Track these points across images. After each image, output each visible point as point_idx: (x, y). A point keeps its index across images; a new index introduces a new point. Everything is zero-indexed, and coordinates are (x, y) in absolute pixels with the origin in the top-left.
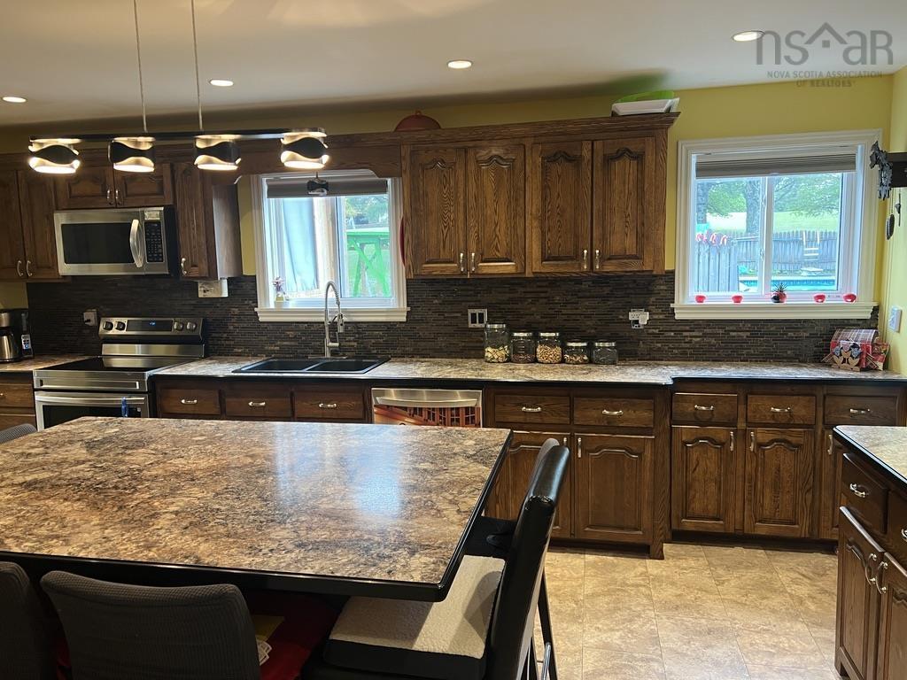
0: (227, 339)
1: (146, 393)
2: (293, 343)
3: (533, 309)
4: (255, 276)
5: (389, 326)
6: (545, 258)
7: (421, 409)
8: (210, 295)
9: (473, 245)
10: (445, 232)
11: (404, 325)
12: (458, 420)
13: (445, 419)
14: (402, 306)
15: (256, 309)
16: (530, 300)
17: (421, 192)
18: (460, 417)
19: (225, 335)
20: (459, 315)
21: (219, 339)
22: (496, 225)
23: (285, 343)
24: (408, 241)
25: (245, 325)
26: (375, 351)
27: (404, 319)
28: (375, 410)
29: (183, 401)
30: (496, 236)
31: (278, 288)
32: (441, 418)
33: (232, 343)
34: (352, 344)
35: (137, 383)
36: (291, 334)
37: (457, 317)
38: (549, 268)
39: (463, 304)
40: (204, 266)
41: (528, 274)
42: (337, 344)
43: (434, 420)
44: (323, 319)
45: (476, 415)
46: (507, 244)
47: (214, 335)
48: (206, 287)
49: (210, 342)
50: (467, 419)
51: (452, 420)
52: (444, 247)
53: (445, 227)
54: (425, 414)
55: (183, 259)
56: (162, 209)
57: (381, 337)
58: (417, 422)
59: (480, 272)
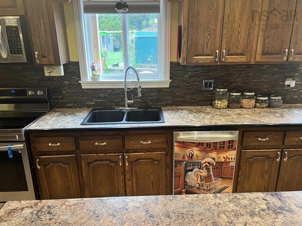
0: (62, 99)
1: (24, 142)
2: (103, 100)
3: (238, 80)
4: (78, 62)
5: (159, 90)
6: (263, 54)
7: (203, 143)
8: (53, 74)
9: (224, 46)
10: (208, 37)
11: (167, 89)
12: (224, 147)
13: (216, 147)
14: (167, 79)
15: (80, 82)
16: (237, 75)
17: (196, 12)
18: (225, 146)
19: (61, 97)
20: (198, 83)
21: (57, 99)
22: (239, 33)
23: (98, 100)
24: (185, 43)
25: (73, 91)
26: (151, 104)
27: (168, 86)
28: (176, 144)
29: (50, 144)
30: (238, 40)
31: (93, 69)
32: (214, 146)
33: (66, 101)
34: (138, 100)
35: (17, 136)
36: (102, 95)
37: (197, 84)
38: (266, 59)
39: (201, 77)
40: (52, 58)
41: (252, 62)
42: (132, 101)
43: (210, 148)
44: (123, 87)
45: (234, 144)
46: (244, 45)
47: (53, 97)
48: (51, 70)
49: (52, 101)
50: (229, 146)
51: (221, 147)
52: (207, 47)
53: (209, 34)
54: (205, 146)
55: (36, 53)
56: (18, 17)
57: (155, 96)
58: (200, 149)
59: (226, 61)
